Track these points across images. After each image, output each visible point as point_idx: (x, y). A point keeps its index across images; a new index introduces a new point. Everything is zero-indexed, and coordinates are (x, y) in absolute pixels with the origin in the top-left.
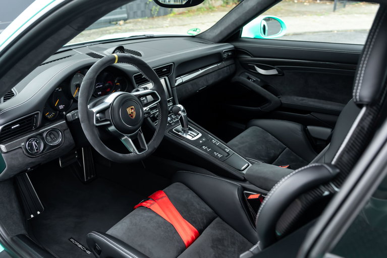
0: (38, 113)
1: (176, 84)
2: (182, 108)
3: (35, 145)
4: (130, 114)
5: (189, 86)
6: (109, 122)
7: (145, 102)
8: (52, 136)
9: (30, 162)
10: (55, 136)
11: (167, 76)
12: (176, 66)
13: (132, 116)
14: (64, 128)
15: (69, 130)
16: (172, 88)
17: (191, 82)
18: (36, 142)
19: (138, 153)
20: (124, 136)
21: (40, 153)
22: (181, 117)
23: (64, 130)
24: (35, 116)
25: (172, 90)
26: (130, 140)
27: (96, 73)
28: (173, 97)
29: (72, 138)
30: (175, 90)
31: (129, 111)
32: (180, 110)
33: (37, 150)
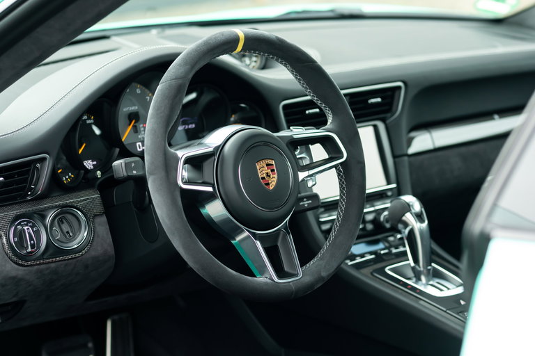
0: (45, 159)
1: (411, 150)
2: (417, 206)
3: (29, 234)
4: (263, 178)
5: (455, 160)
6: (210, 189)
7: (306, 162)
8: (65, 227)
9: (13, 274)
10: (70, 226)
11: (383, 120)
12: (412, 93)
13: (268, 184)
14: (96, 212)
15: (104, 219)
16: (394, 156)
17: (463, 149)
18: (32, 227)
19: (276, 280)
20: (242, 231)
21: (38, 259)
22: (412, 232)
23: (96, 216)
24: (38, 165)
25: (395, 164)
26: (258, 243)
27: (193, 67)
28: (398, 183)
29: (110, 239)
30: (406, 164)
31: (262, 169)
32: (409, 210)
33: (33, 246)
